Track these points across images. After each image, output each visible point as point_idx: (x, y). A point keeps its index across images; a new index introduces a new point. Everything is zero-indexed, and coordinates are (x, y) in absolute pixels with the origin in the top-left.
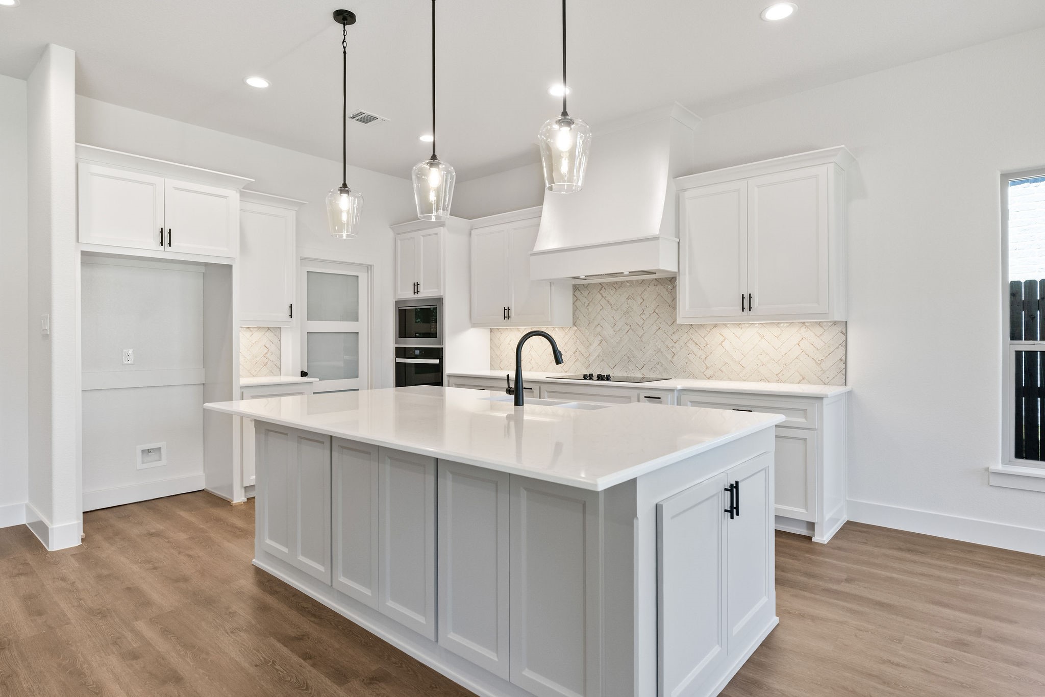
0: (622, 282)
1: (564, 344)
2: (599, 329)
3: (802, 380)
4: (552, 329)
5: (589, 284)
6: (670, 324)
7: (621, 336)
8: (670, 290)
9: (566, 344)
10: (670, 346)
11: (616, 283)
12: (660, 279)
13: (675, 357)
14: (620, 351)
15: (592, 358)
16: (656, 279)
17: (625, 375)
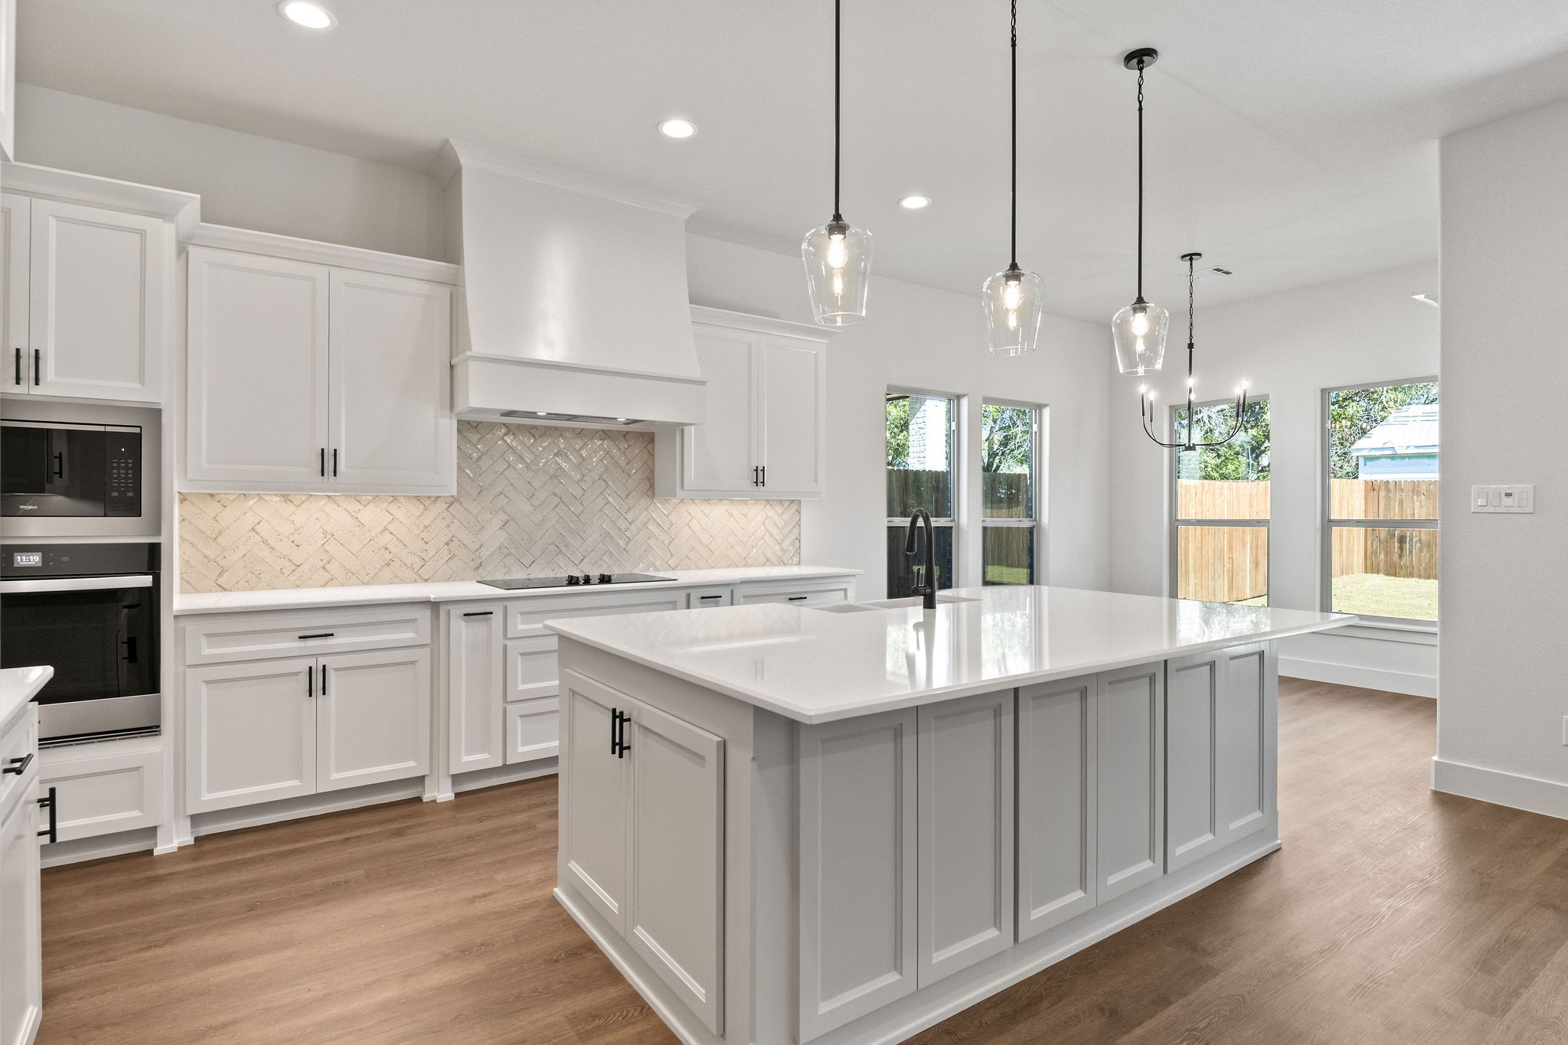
0: (546, 427)
1: (422, 528)
2: (502, 500)
3: (767, 562)
4: (392, 499)
5: (480, 422)
6: (623, 496)
7: (545, 513)
8: (623, 450)
9: (426, 527)
10: (623, 527)
11: (535, 427)
12: (609, 431)
13: (630, 544)
14: (542, 538)
15: (485, 553)
16: (603, 431)
17: (552, 575)
